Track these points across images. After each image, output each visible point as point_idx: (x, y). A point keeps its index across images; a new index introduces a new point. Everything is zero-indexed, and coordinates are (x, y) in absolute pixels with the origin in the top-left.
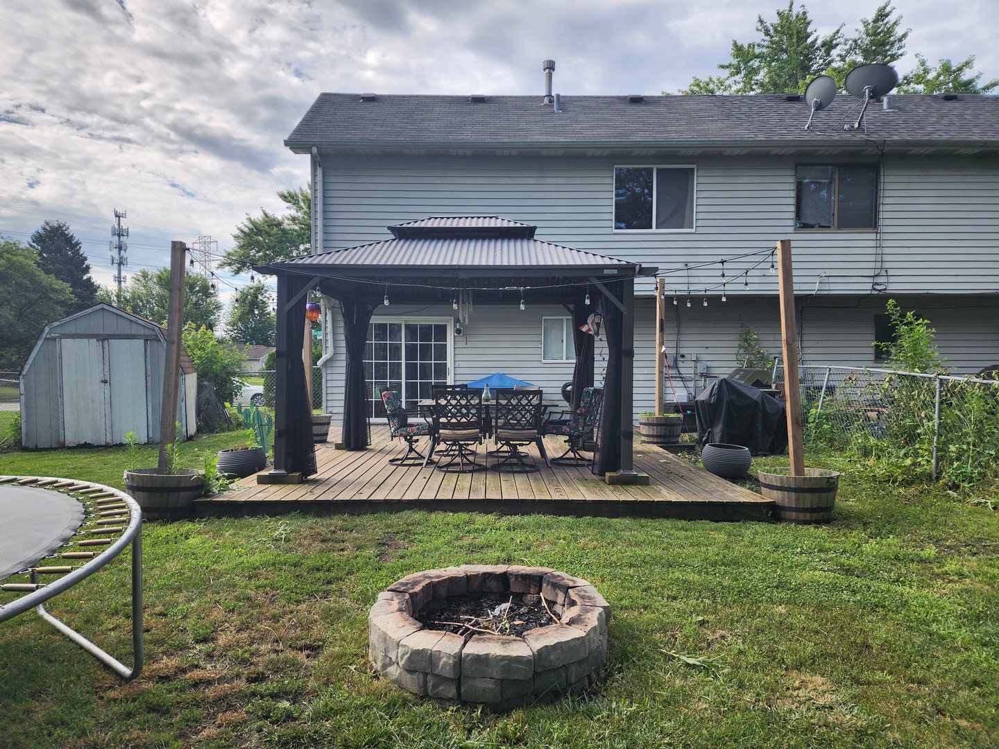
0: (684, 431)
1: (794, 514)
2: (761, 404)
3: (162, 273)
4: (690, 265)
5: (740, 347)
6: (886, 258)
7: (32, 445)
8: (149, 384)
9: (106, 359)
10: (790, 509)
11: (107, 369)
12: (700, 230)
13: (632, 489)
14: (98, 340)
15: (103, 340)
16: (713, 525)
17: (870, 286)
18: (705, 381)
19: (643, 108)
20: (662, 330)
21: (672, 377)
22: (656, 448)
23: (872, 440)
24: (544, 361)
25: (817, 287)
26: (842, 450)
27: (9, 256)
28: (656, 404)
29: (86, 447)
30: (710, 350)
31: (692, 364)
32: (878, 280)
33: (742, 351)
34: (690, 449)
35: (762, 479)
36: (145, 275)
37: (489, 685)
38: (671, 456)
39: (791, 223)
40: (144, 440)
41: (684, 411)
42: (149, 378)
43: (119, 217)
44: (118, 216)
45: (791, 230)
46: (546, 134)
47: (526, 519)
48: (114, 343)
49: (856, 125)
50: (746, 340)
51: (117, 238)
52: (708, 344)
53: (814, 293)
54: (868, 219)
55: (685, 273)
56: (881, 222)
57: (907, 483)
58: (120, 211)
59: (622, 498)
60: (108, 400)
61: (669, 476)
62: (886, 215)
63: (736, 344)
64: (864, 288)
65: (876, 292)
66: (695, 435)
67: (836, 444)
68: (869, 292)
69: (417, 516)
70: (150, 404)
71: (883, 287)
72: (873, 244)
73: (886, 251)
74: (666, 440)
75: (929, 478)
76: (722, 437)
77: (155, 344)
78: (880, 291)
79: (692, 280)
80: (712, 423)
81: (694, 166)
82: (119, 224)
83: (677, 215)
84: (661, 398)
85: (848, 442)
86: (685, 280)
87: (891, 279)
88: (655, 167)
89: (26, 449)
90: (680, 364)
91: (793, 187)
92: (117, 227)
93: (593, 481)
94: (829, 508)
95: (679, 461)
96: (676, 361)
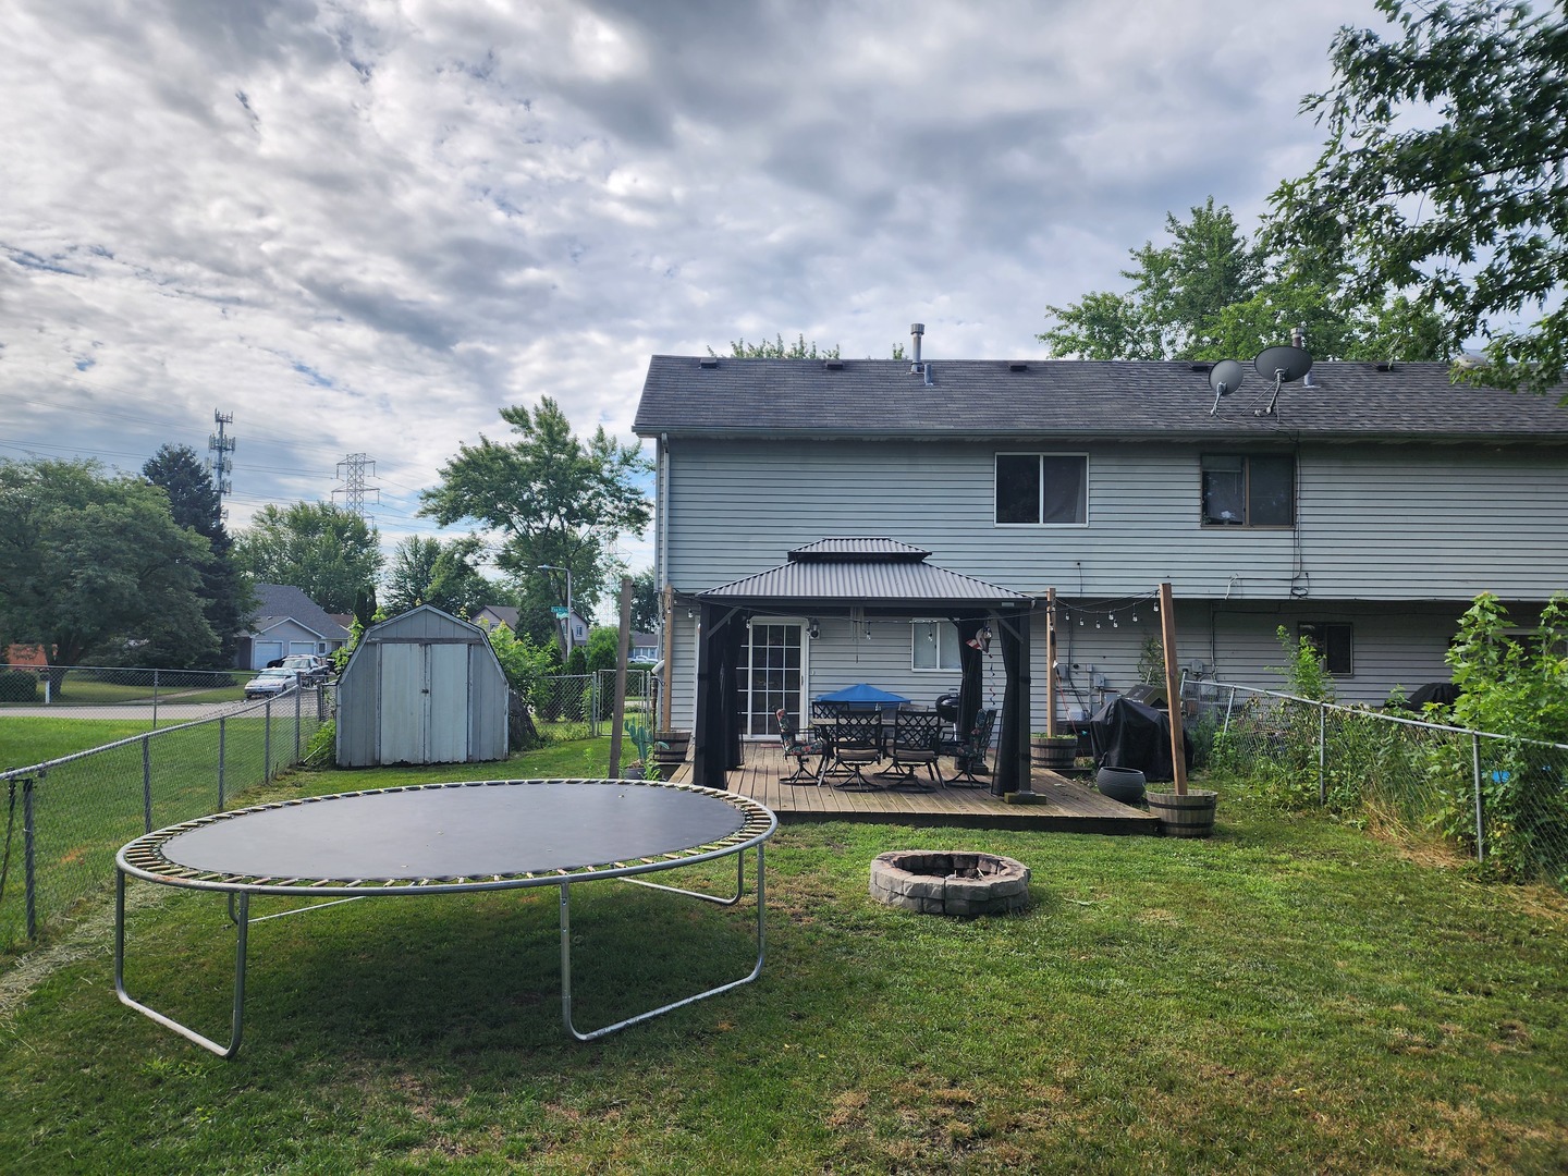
0: (1079, 755)
1: (1177, 829)
2: (1160, 725)
3: (297, 511)
4: (1083, 565)
5: (1143, 657)
6: (1305, 559)
7: (345, 764)
8: (471, 694)
9: (428, 666)
10: (1173, 825)
11: (428, 678)
12: (1093, 525)
13: (1031, 807)
14: (421, 646)
15: (426, 645)
16: (1105, 837)
17: (1288, 591)
18: (1103, 696)
19: (1027, 379)
20: (1053, 643)
21: (1064, 691)
22: (1049, 772)
23: (1273, 766)
24: (913, 670)
25: (1228, 591)
26: (1246, 776)
27: (134, 500)
28: (1049, 722)
29: (403, 766)
30: (1108, 660)
31: (1088, 676)
32: (1297, 584)
33: (1144, 662)
34: (1086, 774)
35: (1149, 799)
36: (272, 514)
37: (963, 903)
38: (1065, 780)
39: (1198, 518)
40: (463, 758)
41: (1079, 731)
42: (471, 688)
43: (222, 422)
44: (220, 420)
45: (1198, 526)
46: (919, 418)
47: (939, 830)
48: (437, 647)
49: (1269, 410)
50: (1149, 650)
51: (216, 453)
52: (1105, 653)
53: (1225, 597)
54: (1285, 517)
55: (1077, 573)
56: (1299, 519)
57: (1297, 808)
58: (224, 413)
59: (1023, 814)
60: (428, 713)
61: (1065, 797)
62: (1305, 511)
63: (1139, 653)
64: (1281, 592)
65: (1296, 598)
66: (1092, 760)
67: (1241, 770)
68: (1288, 598)
69: (843, 826)
70: (471, 717)
71: (1303, 592)
72: (1291, 543)
73: (1305, 551)
74: (1060, 764)
75: (1316, 802)
76: (1120, 759)
77: (479, 648)
78: (1299, 596)
79: (1085, 581)
80: (1109, 747)
81: (1087, 454)
82: (221, 432)
83: (1067, 507)
84: (1054, 717)
85: (1251, 769)
86: (1078, 581)
87: (1313, 583)
88: (1042, 455)
89: (340, 768)
90: (1074, 676)
91: (1198, 478)
92: (217, 437)
93: (993, 801)
94: (1209, 824)
95: (1073, 784)
96: (1068, 672)
